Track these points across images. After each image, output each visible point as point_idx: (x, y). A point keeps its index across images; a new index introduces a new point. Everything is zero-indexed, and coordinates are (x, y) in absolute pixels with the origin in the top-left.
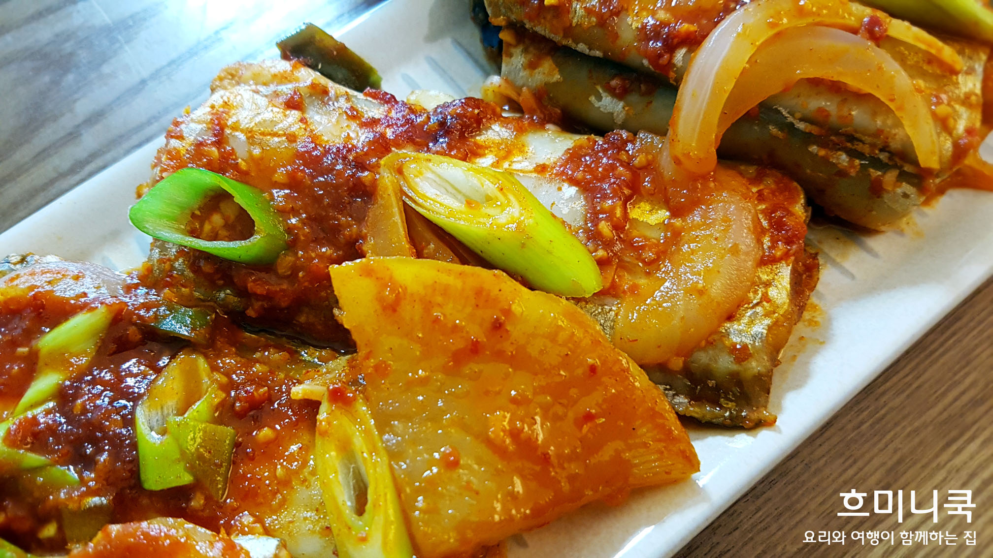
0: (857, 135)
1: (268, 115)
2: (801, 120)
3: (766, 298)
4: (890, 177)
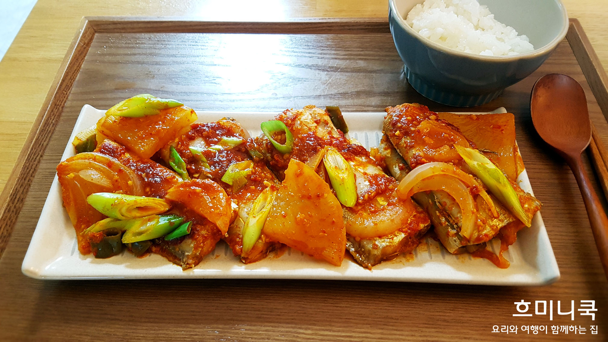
0: (451, 216)
1: (308, 121)
2: (439, 202)
3: (392, 238)
4: (453, 232)
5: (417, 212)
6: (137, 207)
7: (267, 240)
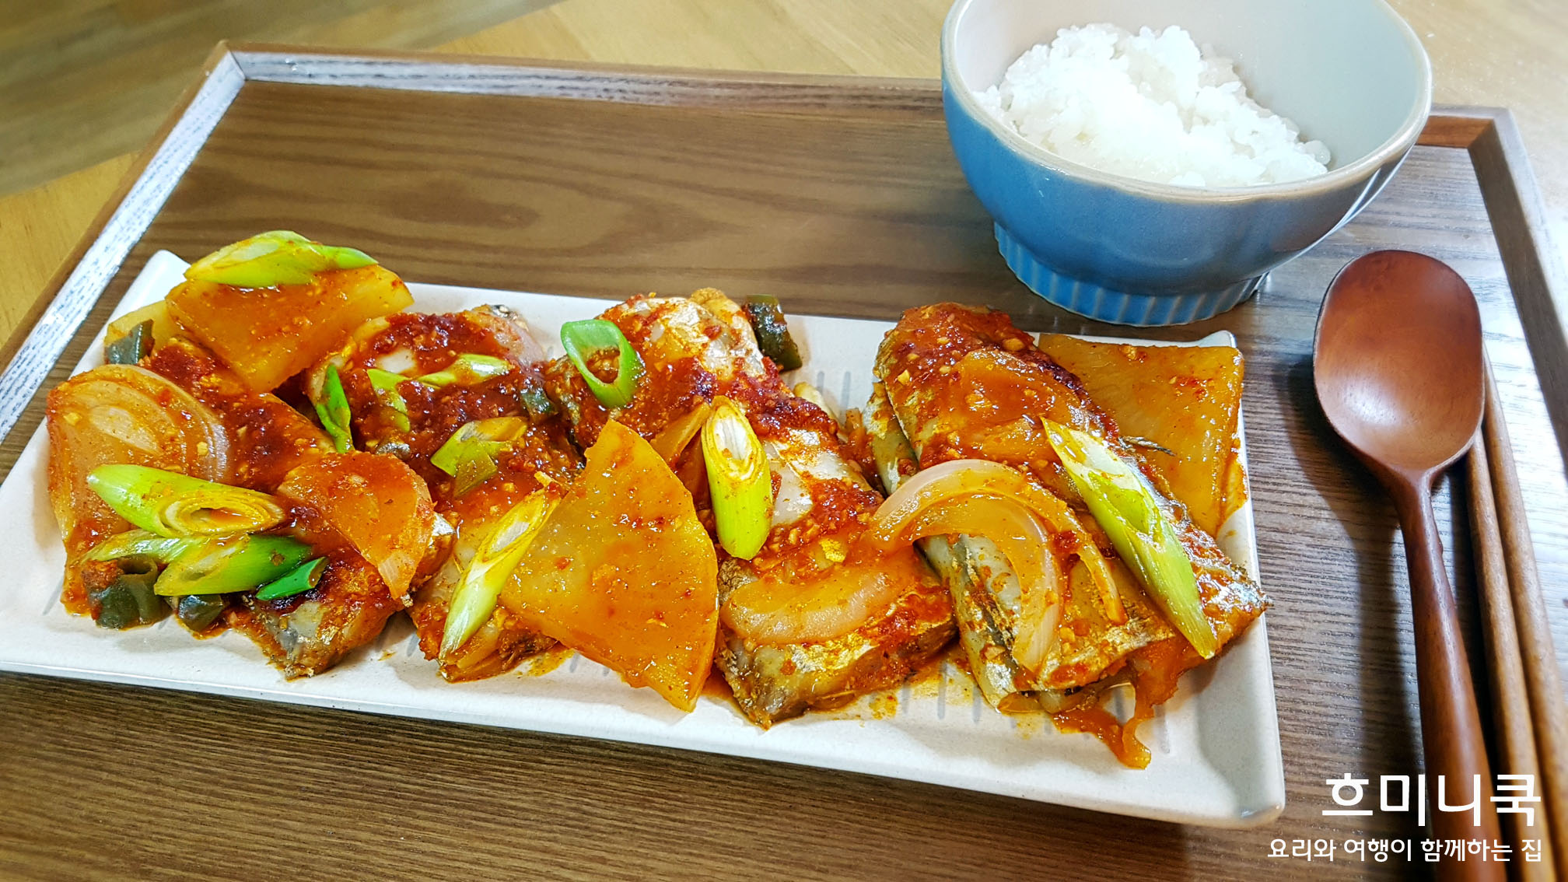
0: (999, 606)
1: (688, 329)
2: (973, 567)
3: (836, 652)
4: (995, 651)
5: (921, 589)
6: (202, 509)
7: (511, 623)
